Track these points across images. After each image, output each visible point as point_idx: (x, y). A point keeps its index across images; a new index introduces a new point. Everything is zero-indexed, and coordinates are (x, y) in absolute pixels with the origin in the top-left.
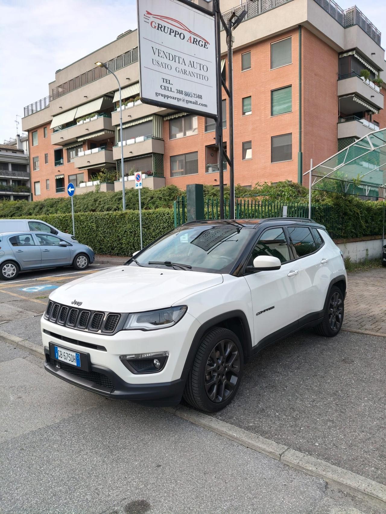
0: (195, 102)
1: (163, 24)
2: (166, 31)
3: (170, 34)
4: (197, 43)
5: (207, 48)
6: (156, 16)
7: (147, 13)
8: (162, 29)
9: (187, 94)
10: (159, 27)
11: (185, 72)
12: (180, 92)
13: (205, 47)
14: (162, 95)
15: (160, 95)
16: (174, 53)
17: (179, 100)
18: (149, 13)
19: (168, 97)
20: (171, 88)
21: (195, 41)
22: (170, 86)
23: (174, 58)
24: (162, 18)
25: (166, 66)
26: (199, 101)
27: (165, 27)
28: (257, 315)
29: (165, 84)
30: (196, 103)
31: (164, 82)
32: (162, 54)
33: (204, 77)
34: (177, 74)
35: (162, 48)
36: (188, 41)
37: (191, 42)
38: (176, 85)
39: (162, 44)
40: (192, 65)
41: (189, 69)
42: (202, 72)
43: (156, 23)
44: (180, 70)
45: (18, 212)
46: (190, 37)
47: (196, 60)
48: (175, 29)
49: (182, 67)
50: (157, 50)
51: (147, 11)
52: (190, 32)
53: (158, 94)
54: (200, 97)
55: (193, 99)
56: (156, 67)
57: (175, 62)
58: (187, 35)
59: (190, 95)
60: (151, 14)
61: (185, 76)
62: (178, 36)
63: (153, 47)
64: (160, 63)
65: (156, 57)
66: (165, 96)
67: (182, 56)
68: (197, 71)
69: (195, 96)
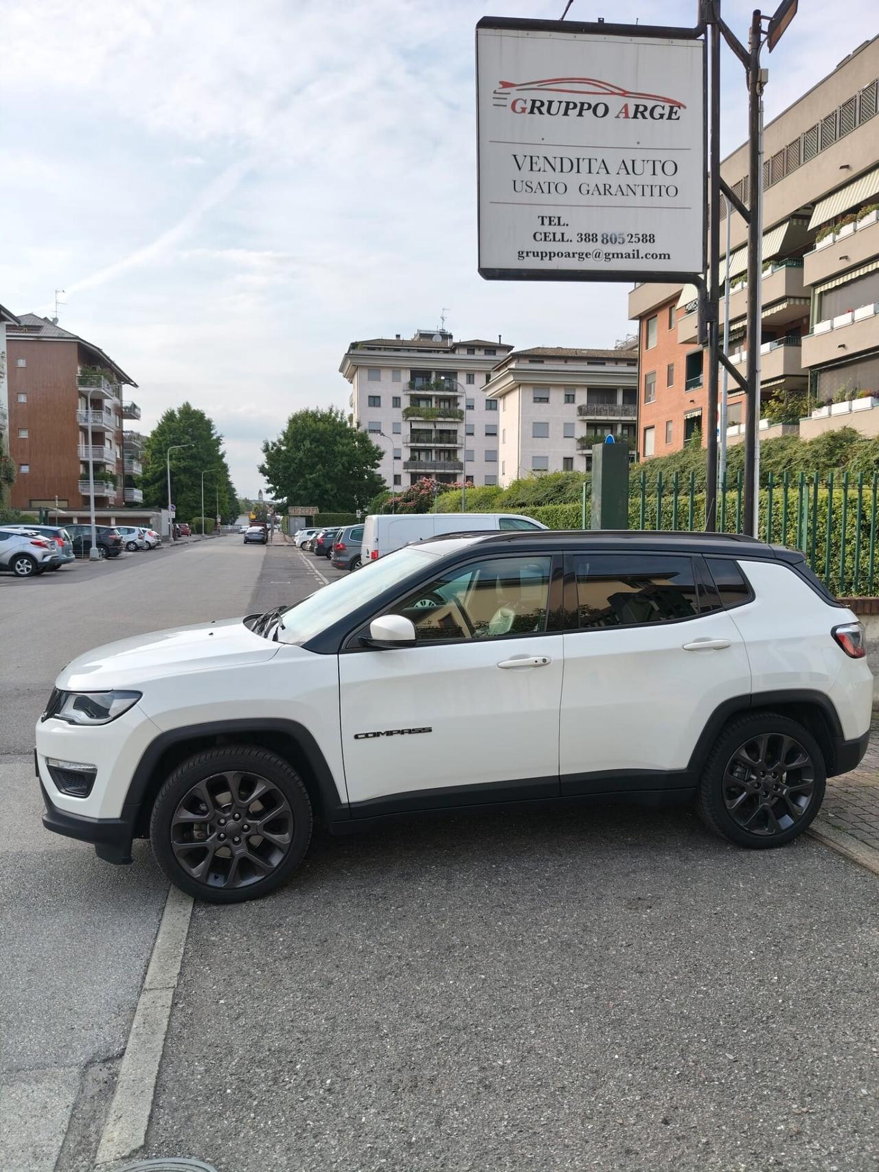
0: (631, 252)
1: (545, 96)
2: (553, 111)
3: (566, 114)
4: (647, 114)
5: (678, 119)
6: (524, 87)
7: (501, 86)
8: (544, 109)
9: (607, 240)
10: (535, 107)
11: (607, 190)
12: (589, 238)
13: (670, 118)
14: (535, 254)
15: (531, 255)
16: (573, 154)
17: (582, 256)
18: (505, 85)
19: (551, 255)
20: (563, 234)
21: (639, 112)
22: (558, 230)
23: (575, 166)
24: (542, 84)
25: (552, 187)
26: (644, 248)
27: (550, 103)
28: (356, 737)
29: (547, 228)
30: (636, 255)
31: (543, 224)
32: (541, 163)
33: (663, 190)
34: (584, 199)
35: (542, 151)
36: (617, 117)
37: (627, 116)
38: (577, 222)
39: (542, 142)
40: (629, 168)
41: (616, 180)
42: (660, 179)
43: (525, 101)
44: (592, 188)
45: (558, 496)
46: (626, 106)
47: (639, 156)
48: (578, 99)
49: (601, 179)
50: (528, 159)
51: (501, 83)
52: (625, 94)
53: (525, 254)
54: (651, 239)
55: (627, 248)
56: (526, 197)
57: (578, 172)
58: (616, 103)
59: (619, 240)
60: (512, 85)
61: (607, 199)
62: (588, 114)
63: (515, 156)
64: (534, 186)
65: (526, 174)
66: (542, 255)
67: (599, 155)
68: (647, 179)
69: (633, 239)
